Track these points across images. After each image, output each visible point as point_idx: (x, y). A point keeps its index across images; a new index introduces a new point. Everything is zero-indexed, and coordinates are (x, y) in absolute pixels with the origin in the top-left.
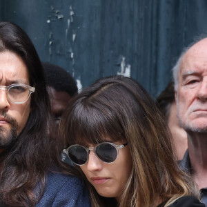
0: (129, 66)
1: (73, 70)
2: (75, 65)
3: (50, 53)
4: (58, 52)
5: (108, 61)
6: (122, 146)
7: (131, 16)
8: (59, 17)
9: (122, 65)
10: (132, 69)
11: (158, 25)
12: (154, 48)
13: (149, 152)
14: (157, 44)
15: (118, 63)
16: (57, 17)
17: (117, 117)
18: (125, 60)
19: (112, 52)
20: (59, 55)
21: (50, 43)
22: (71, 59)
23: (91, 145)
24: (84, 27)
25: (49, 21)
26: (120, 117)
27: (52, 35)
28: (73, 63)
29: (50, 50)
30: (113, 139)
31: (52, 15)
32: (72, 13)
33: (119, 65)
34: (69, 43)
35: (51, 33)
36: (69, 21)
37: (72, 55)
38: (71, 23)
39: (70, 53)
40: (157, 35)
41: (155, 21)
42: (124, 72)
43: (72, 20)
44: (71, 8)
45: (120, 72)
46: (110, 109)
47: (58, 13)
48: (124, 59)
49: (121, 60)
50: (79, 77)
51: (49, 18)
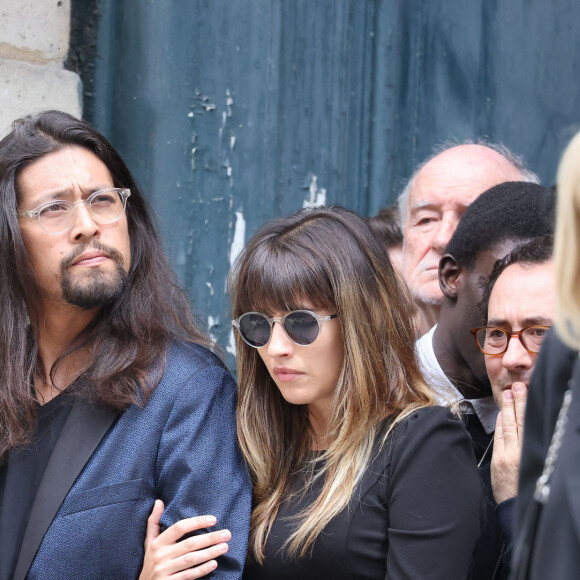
0: (324, 191)
1: (231, 196)
2: (233, 188)
3: (193, 167)
4: (207, 166)
5: (289, 181)
6: (328, 318)
7: (328, 108)
8: (208, 108)
9: (313, 189)
10: (328, 195)
11: (371, 124)
12: (365, 161)
13: (374, 334)
14: (370, 155)
15: (305, 186)
16: (205, 108)
17: (324, 270)
18: (317, 181)
19: (295, 167)
20: (208, 170)
21: (194, 150)
22: (228, 178)
23: (278, 314)
24: (249, 124)
25: (191, 115)
26: (329, 270)
27: (197, 138)
28: (231, 184)
29: (193, 162)
30: (315, 305)
31: (196, 103)
32: (229, 101)
33: (308, 189)
34: (225, 151)
35: (195, 134)
36: (224, 115)
37: (229, 171)
38: (228, 118)
39: (226, 168)
40: (371, 140)
41: (366, 118)
42: (315, 201)
43: (230, 114)
44: (228, 93)
45: (308, 200)
46: (314, 255)
47: (207, 101)
48: (315, 178)
49: (311, 180)
50: (241, 209)
51: (192, 110)
